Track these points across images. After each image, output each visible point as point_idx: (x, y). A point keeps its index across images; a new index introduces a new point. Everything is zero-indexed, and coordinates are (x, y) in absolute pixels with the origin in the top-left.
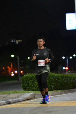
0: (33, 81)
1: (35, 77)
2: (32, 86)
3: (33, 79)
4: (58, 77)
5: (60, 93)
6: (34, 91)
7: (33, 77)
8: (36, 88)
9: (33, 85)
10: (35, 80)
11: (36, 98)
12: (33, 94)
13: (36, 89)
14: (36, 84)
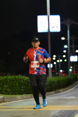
0: (2, 85)
1: (4, 80)
2: (1, 89)
3: (3, 82)
4: (28, 80)
5: (30, 97)
6: (3, 94)
7: (2, 80)
8: (5, 91)
9: (3, 88)
10: (5, 83)
11: (6, 102)
12: (2, 98)
13: (6, 93)
14: (5, 87)
